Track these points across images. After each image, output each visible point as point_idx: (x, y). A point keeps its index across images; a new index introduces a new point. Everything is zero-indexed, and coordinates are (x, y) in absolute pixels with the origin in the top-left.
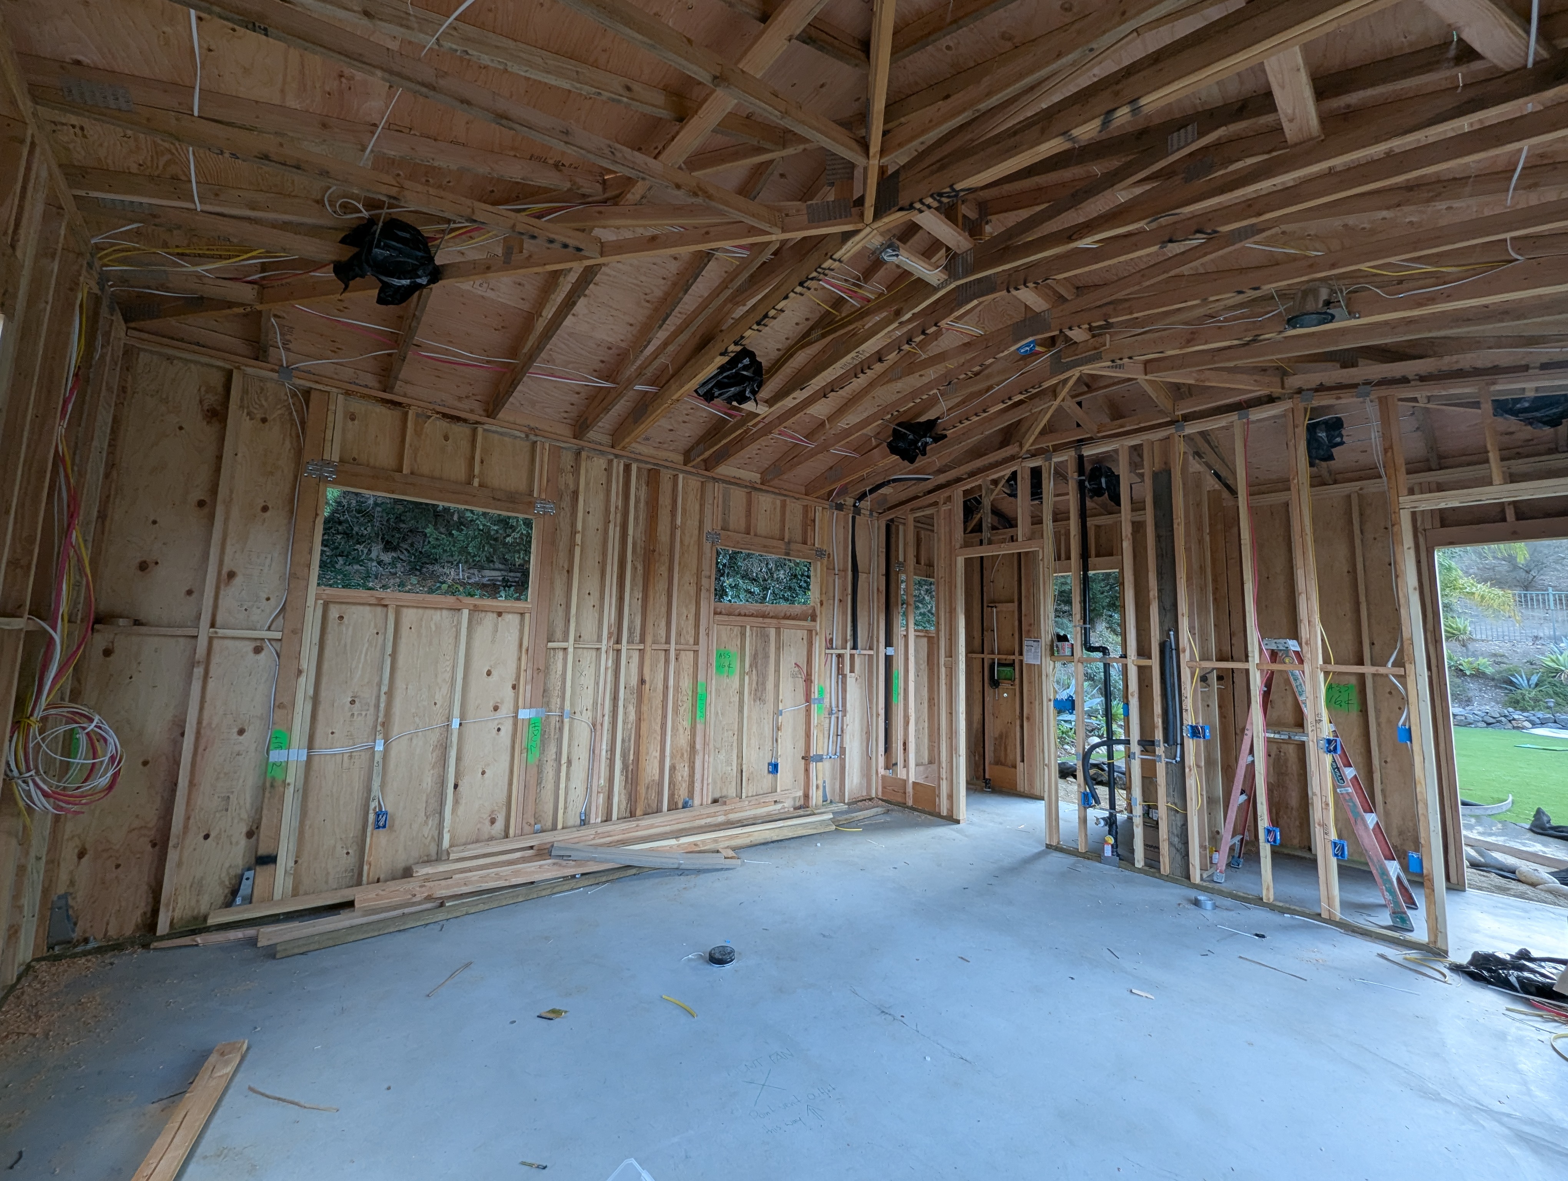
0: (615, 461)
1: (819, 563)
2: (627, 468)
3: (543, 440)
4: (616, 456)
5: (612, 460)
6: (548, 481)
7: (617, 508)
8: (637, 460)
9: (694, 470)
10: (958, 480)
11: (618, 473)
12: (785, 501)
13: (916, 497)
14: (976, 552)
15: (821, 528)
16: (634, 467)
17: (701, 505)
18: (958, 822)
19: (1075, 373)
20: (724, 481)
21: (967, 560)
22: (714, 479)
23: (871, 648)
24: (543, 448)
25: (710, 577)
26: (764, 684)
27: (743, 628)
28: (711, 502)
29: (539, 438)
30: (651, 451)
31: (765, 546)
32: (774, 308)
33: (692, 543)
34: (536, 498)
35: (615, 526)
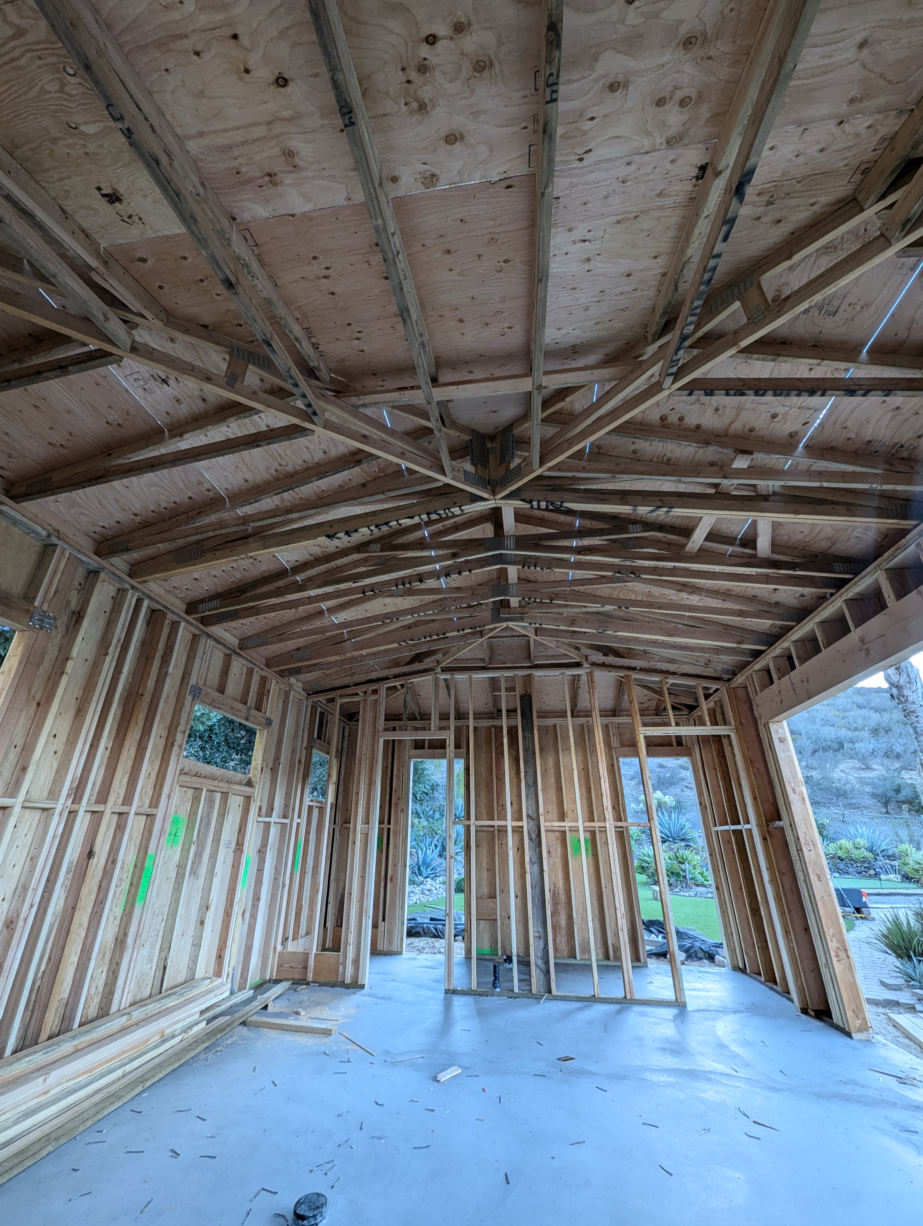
0: (130, 591)
1: (266, 731)
2: (139, 601)
3: (65, 546)
4: (133, 587)
5: (125, 590)
6: (55, 592)
7: (119, 641)
8: (149, 597)
9: (194, 622)
10: (387, 678)
11: (130, 605)
12: (253, 669)
13: (347, 686)
14: (392, 736)
15: (273, 699)
16: (146, 603)
17: (188, 658)
18: (362, 987)
19: (504, 625)
20: (215, 640)
21: (386, 742)
22: (208, 634)
23: (285, 817)
24: (62, 554)
25: (184, 732)
26: (201, 856)
27: (198, 790)
28: (201, 655)
29: (60, 543)
30: (163, 593)
31: (232, 708)
32: (397, 521)
33: (173, 693)
34: (37, 608)
35: (112, 660)
